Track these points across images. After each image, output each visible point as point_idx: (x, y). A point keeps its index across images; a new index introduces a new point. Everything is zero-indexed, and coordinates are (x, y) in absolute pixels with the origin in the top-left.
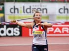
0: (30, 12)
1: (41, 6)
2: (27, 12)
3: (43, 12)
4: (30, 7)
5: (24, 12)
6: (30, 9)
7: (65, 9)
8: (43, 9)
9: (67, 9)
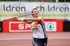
0: (10, 10)
1: (20, 5)
2: (7, 10)
3: (22, 10)
4: (10, 5)
5: (4, 10)
6: (10, 7)
7: (41, 8)
8: (22, 8)
9: (43, 8)
